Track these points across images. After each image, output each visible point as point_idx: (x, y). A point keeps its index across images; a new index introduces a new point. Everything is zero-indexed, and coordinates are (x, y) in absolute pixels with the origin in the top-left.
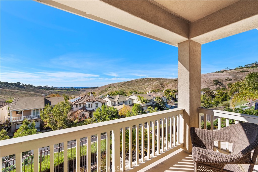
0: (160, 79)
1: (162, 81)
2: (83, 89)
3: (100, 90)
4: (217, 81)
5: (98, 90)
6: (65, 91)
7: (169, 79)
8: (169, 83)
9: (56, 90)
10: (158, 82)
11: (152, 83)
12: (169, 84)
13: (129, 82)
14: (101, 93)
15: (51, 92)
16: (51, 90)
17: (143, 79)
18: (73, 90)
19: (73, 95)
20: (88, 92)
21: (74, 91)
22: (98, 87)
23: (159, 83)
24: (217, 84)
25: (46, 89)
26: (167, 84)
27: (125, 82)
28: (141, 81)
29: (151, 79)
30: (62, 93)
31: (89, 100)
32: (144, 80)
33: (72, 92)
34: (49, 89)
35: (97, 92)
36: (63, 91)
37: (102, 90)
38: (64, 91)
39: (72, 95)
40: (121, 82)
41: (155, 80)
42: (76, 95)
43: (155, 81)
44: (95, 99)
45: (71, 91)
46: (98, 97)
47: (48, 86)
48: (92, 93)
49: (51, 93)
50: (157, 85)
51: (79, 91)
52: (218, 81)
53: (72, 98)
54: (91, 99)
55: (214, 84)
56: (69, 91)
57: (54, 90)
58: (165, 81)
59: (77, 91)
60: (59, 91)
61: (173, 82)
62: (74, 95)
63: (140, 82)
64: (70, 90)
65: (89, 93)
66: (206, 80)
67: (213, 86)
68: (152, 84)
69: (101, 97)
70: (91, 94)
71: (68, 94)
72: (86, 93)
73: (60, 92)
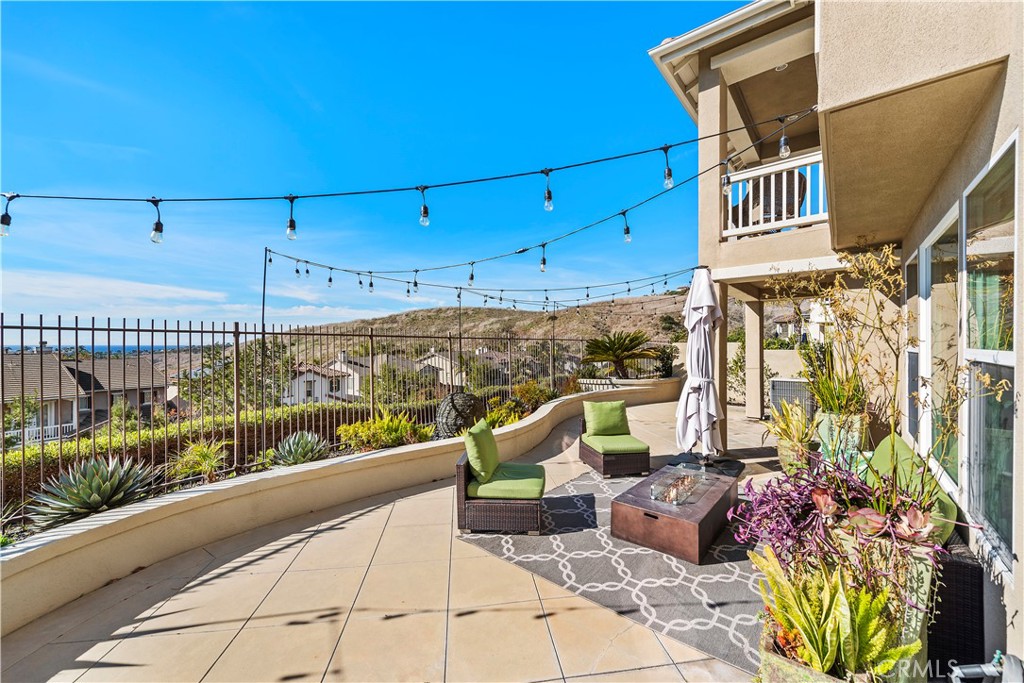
0: (500, 312)
1: (507, 318)
4: (670, 318)
7: (532, 313)
8: (532, 325)
10: (496, 322)
11: (474, 327)
12: (533, 330)
13: (384, 321)
17: (439, 311)
23: (498, 325)
24: (669, 329)
26: (526, 330)
27: (363, 321)
28: (429, 317)
29: (470, 312)
32: (442, 315)
40: (347, 321)
41: (484, 315)
43: (483, 320)
50: (493, 331)
52: (673, 319)
55: (664, 328)
58: (517, 320)
61: (544, 324)
63: (427, 320)
66: (643, 317)
67: (660, 335)
68: (474, 330)
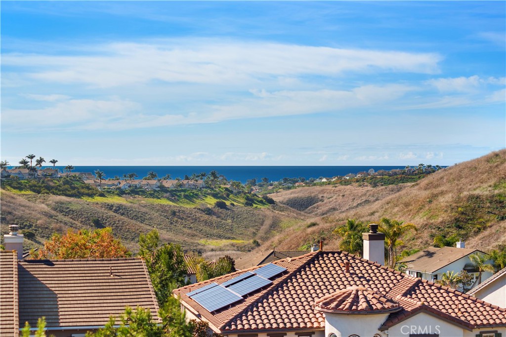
2: (300, 191)
3: (443, 201)
5: (425, 194)
6: (156, 201)
9: (91, 195)
14: (454, 232)
15: (60, 208)
16: (64, 198)
18: (215, 196)
19: (220, 237)
20: (337, 215)
21: (221, 205)
22: (430, 170)
25: (32, 188)
30: (136, 218)
31: (356, 299)
33: (209, 212)
34: (50, 190)
35: (419, 220)
36: (144, 201)
37: (471, 198)
38: (152, 207)
39: (213, 243)
42: (239, 242)
44: (408, 293)
45: (199, 203)
46: (429, 267)
47: (40, 161)
48: (374, 228)
49: (60, 216)
51: (265, 209)
53: (211, 276)
54: (368, 294)
56: (188, 206)
57: (79, 195)
59: (250, 202)
60: (116, 200)
62: (224, 242)
64: (190, 198)
65: (352, 226)
69: (456, 272)
70: (366, 244)
71: (177, 233)
72: (323, 225)
73: (119, 209)
